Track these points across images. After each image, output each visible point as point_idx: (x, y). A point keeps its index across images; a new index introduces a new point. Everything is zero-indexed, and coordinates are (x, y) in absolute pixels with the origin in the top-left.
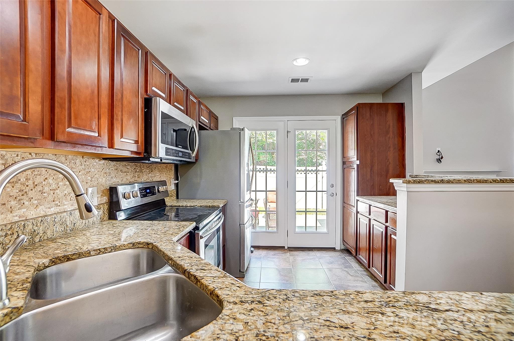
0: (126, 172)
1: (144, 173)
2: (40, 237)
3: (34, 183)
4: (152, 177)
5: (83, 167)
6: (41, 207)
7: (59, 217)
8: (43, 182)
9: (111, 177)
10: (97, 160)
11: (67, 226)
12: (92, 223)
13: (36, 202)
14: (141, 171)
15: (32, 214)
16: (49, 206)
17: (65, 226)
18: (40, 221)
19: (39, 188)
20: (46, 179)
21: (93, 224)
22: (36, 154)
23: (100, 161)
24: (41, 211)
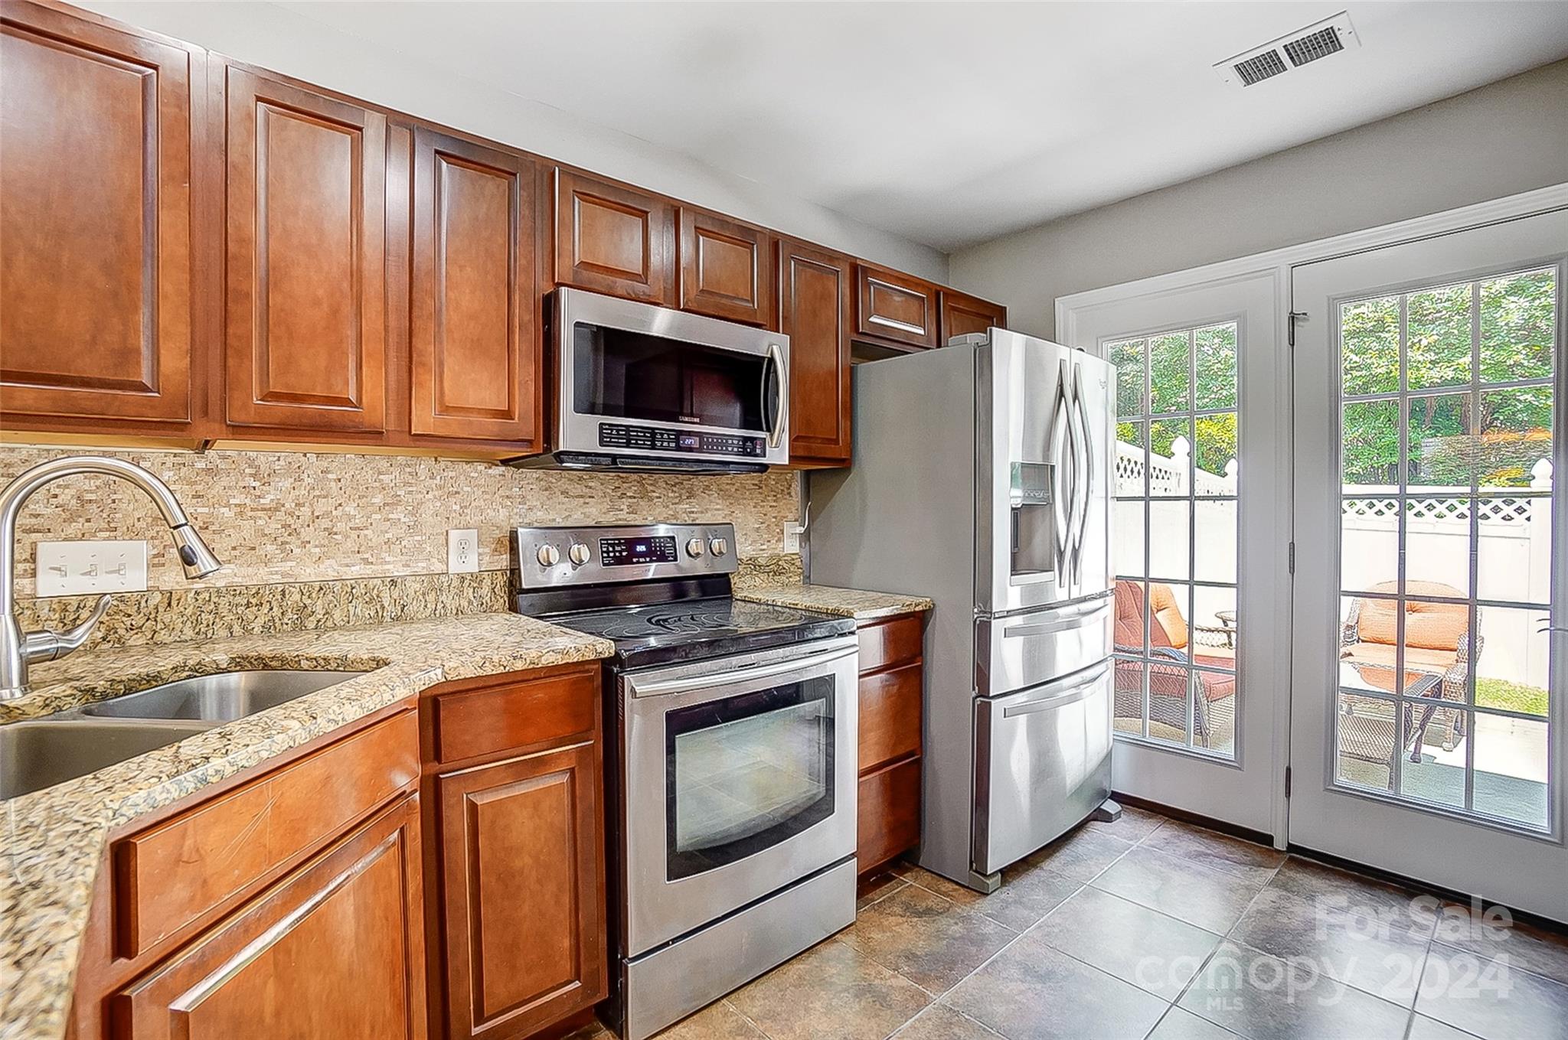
0: (582, 497)
1: (655, 500)
2: (318, 621)
3: (313, 513)
4: (693, 512)
5: (437, 481)
6: (327, 562)
7: (362, 586)
8: (334, 513)
9: (526, 507)
10: (481, 467)
11: (383, 607)
12: (454, 612)
13: (317, 550)
14: (644, 495)
15: (310, 573)
16: (348, 561)
17: (378, 607)
18: (317, 589)
19: (325, 523)
20: (340, 505)
21: (457, 614)
22: (318, 455)
23: (490, 468)
24: (329, 570)
